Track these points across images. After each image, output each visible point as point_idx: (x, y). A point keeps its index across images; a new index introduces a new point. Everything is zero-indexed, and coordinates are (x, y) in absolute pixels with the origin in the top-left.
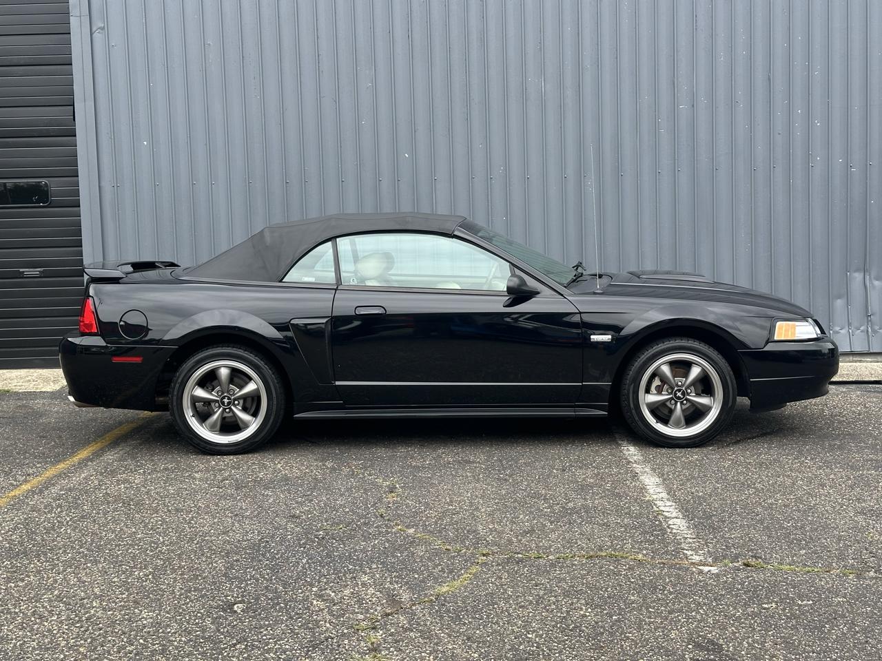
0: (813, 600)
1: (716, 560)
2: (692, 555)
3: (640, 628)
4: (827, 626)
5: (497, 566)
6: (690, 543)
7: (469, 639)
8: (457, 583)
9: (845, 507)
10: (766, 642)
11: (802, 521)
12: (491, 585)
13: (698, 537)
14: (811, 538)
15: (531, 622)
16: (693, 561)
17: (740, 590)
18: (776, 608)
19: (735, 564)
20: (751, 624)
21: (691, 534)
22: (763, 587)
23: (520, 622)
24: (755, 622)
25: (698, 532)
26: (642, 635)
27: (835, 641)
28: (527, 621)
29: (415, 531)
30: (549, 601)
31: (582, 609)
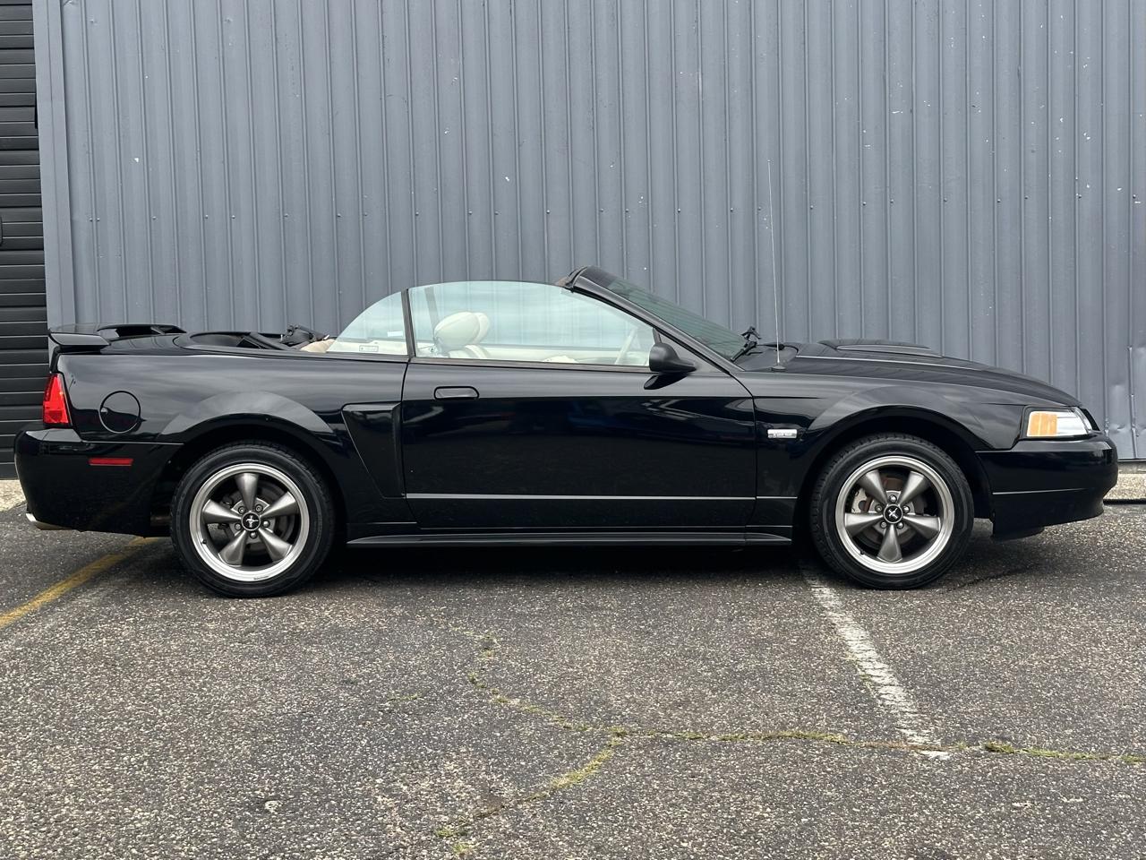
0: (1083, 798)
1: (946, 742)
2: (912, 735)
3: (840, 834)
4: (1103, 831)
5: (636, 749)
6: (910, 719)
7: (598, 849)
8: (581, 773)
9: (1127, 671)
10: (1017, 854)
11: (1068, 689)
12: (628, 775)
13: (920, 710)
14: (1081, 714)
15: (686, 826)
16: (914, 743)
17: (980, 783)
18: (1033, 808)
19: (974, 748)
20: (996, 830)
21: (911, 707)
22: (1013, 779)
23: (670, 826)
24: (1003, 826)
25: (920, 705)
26: (843, 844)
27: (1114, 853)
28: (681, 825)
29: (521, 702)
30: (711, 797)
31: (757, 808)
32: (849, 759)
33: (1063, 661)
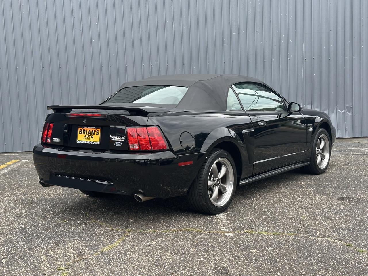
0: (273, 248)
1: (234, 230)
2: (223, 228)
3: (193, 263)
4: (278, 259)
5: (133, 236)
6: (223, 223)
7: (111, 272)
8: (112, 246)
9: (294, 205)
10: (249, 268)
11: (275, 211)
12: (128, 245)
13: (227, 220)
14: (277, 219)
15: (142, 263)
16: (223, 231)
17: (242, 244)
18: (256, 252)
19: (242, 232)
20: (244, 260)
21: (225, 219)
22: (252, 242)
23: (137, 263)
24: (246, 259)
25: (228, 218)
26: (193, 267)
27: (280, 267)
28: (141, 262)
29: (100, 222)
30: (154, 252)
31: (168, 255)
32: (201, 237)
33: (275, 202)
